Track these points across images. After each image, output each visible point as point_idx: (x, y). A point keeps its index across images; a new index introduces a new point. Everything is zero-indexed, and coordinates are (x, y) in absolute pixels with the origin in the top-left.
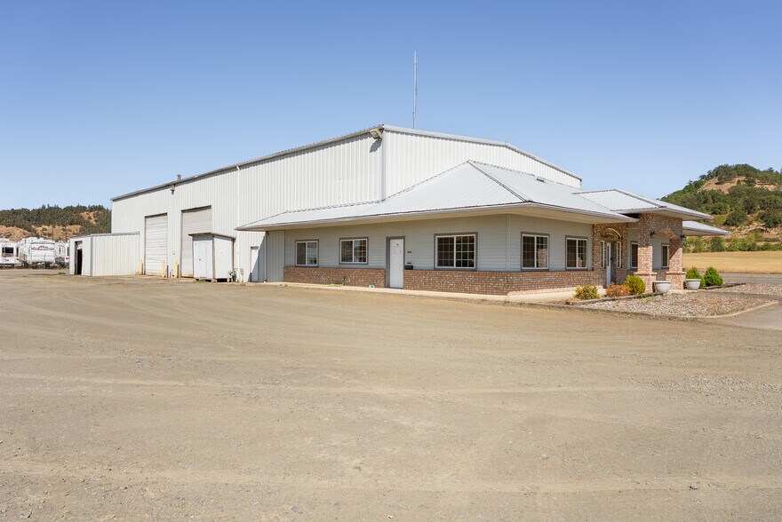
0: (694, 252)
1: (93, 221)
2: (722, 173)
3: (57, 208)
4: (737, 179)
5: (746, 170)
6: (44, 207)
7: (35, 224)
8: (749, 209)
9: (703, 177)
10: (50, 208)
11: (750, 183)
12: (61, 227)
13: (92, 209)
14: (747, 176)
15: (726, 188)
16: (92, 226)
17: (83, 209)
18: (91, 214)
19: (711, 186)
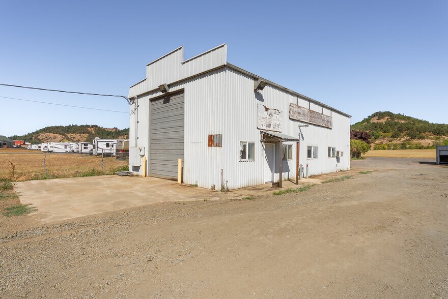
0: (394, 149)
1: (93, 132)
2: (379, 115)
3: (76, 126)
4: (386, 118)
5: (389, 114)
6: (70, 125)
7: (67, 133)
8: (400, 130)
9: (369, 117)
10: (73, 126)
11: (393, 119)
12: (79, 135)
13: (93, 126)
14: (391, 117)
15: (383, 121)
16: (93, 134)
17: (88, 126)
18: (92, 129)
19: (375, 120)
